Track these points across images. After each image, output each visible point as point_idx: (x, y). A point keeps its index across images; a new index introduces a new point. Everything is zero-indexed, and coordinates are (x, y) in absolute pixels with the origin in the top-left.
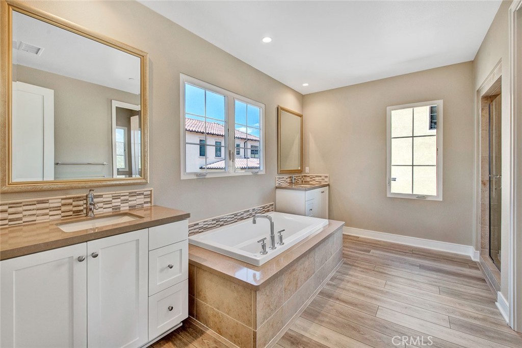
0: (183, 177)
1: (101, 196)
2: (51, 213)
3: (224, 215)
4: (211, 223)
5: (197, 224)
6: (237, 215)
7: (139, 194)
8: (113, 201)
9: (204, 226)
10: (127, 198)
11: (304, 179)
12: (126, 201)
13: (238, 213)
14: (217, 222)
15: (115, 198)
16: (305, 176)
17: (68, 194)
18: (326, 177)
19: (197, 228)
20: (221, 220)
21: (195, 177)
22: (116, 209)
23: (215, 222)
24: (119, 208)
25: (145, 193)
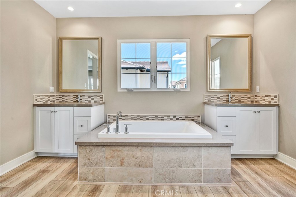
0: (119, 90)
1: (84, 96)
2: (71, 100)
3: (145, 115)
4: (136, 117)
5: (127, 116)
6: (157, 117)
7: (98, 97)
8: (88, 98)
9: (131, 118)
10: (93, 97)
11: (254, 98)
12: (93, 99)
13: (158, 116)
14: (140, 117)
15: (89, 97)
16: (256, 96)
17: (75, 94)
18: (275, 96)
19: (127, 118)
20: (143, 117)
21: (127, 91)
22: (89, 101)
23: (139, 117)
24: (90, 101)
25: (100, 96)
